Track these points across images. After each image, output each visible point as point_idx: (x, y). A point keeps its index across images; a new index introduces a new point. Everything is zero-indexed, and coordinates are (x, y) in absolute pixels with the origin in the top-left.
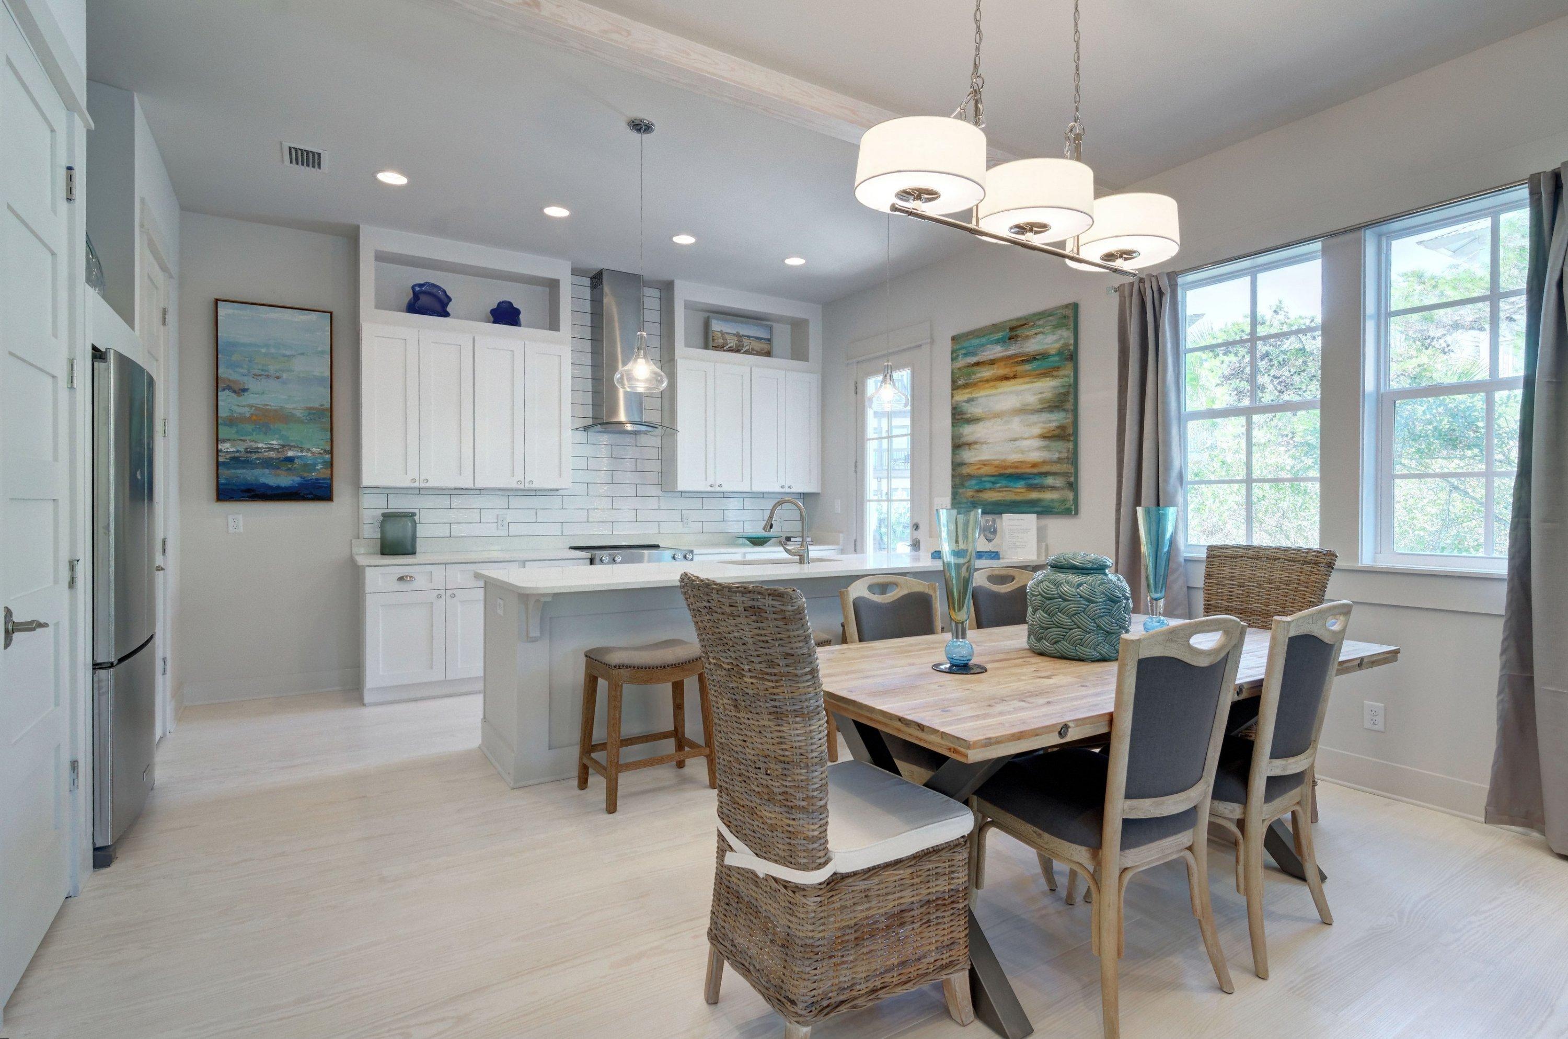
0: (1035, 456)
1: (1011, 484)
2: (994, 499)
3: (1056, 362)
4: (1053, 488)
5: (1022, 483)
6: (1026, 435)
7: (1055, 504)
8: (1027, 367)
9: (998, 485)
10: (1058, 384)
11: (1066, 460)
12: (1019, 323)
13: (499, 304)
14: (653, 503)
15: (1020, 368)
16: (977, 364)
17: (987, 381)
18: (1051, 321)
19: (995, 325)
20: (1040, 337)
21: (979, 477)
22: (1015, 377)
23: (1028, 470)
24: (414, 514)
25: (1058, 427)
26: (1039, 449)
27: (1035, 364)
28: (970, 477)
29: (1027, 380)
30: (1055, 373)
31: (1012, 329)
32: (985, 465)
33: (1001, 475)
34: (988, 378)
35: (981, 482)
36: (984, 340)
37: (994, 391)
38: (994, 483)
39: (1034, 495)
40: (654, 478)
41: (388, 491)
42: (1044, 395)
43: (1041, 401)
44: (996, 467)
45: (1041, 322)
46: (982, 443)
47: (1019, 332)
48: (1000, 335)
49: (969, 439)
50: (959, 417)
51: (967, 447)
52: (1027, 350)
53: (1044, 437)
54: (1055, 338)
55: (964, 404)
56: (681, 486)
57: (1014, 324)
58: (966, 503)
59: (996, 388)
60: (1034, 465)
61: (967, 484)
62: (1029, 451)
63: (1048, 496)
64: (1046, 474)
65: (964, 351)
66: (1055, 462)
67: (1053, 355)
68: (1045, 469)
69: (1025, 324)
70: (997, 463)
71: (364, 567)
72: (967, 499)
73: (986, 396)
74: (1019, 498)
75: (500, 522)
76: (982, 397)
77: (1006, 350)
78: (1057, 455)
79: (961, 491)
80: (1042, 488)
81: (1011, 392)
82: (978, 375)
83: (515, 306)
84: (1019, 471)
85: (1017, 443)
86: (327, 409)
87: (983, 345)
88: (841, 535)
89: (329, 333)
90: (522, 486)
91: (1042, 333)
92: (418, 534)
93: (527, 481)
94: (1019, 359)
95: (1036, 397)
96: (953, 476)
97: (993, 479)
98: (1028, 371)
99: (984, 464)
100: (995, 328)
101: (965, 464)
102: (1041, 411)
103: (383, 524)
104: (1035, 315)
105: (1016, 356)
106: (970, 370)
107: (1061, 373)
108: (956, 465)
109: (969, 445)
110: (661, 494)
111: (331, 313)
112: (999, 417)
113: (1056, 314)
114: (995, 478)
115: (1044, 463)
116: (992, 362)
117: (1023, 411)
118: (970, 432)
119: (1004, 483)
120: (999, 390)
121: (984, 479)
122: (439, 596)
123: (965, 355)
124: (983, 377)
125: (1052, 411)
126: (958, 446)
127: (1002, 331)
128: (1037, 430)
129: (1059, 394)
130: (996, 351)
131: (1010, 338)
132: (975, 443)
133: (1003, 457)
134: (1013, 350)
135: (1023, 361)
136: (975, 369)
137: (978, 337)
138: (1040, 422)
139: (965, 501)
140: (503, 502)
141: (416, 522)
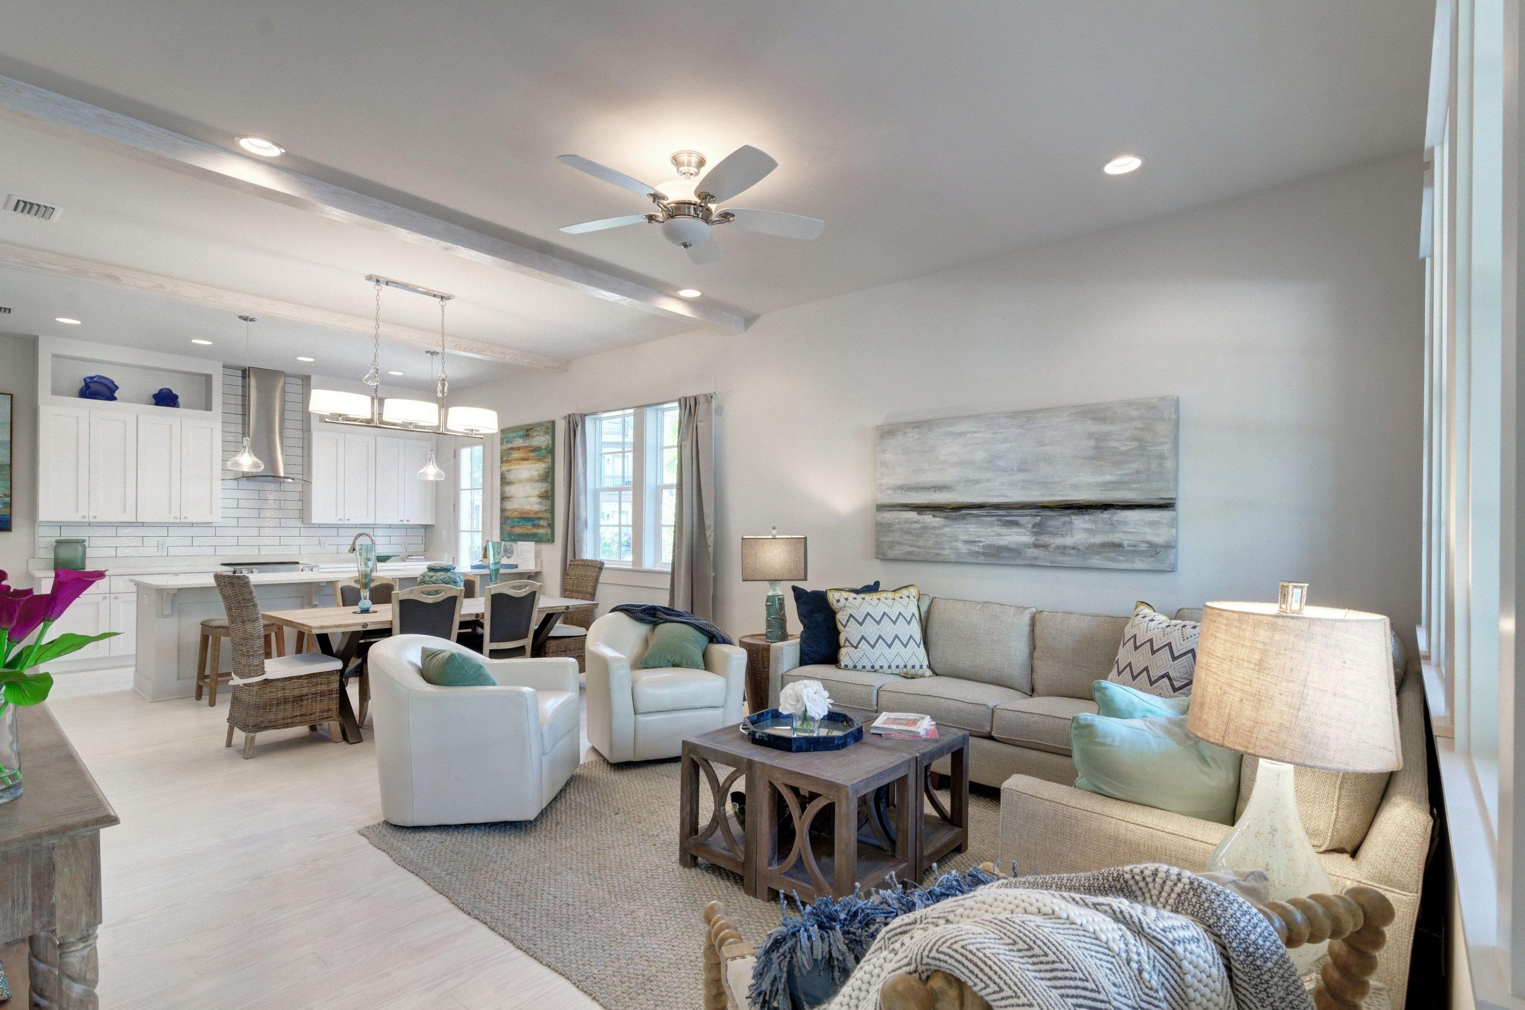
0: (536, 508)
1: (525, 523)
2: (518, 532)
3: (546, 453)
4: (543, 527)
5: (530, 523)
6: (532, 495)
8: (533, 454)
9: (520, 524)
11: (549, 511)
12: (529, 427)
13: (161, 390)
14: (296, 532)
15: (529, 454)
16: (512, 449)
17: (516, 460)
19: (519, 426)
20: (538, 437)
21: (512, 518)
22: (527, 459)
23: (533, 516)
24: (84, 541)
25: (546, 492)
26: (537, 503)
27: (536, 453)
28: (508, 518)
29: (533, 462)
30: (544, 460)
31: (527, 430)
32: (515, 511)
33: (522, 518)
34: (517, 458)
35: (513, 521)
36: (514, 434)
37: (519, 467)
38: (519, 522)
39: (535, 531)
40: (297, 514)
41: (61, 525)
42: (539, 472)
43: (538, 475)
44: (520, 512)
45: (538, 429)
46: (514, 498)
47: (529, 433)
48: (521, 433)
49: (508, 494)
50: (504, 480)
51: (506, 499)
52: (533, 444)
53: (539, 497)
54: (544, 439)
55: (506, 472)
56: (315, 519)
58: (506, 534)
59: (520, 465)
60: (536, 513)
61: (507, 522)
62: (533, 504)
64: (540, 518)
65: (506, 439)
67: (544, 449)
68: (540, 515)
69: (532, 429)
70: (520, 510)
71: (40, 579)
72: (507, 531)
73: (516, 469)
74: (529, 532)
75: (160, 546)
76: (513, 469)
77: (524, 442)
78: (546, 508)
79: (504, 526)
80: (538, 526)
81: (526, 468)
82: (512, 455)
83: (174, 392)
84: (530, 516)
85: (529, 499)
86: (6, 465)
87: (515, 438)
88: (445, 554)
89: (9, 410)
90: (178, 521)
91: (539, 435)
92: (87, 555)
93: (182, 517)
94: (530, 449)
95: (536, 472)
96: (501, 517)
98: (533, 456)
100: (520, 428)
101: (506, 510)
102: (538, 481)
103: (56, 547)
104: (535, 424)
105: (528, 446)
106: (509, 452)
107: (547, 460)
108: (503, 510)
109: (508, 498)
110: (302, 525)
111: (12, 395)
112: (521, 482)
113: (544, 426)
114: (519, 519)
115: (539, 512)
116: (518, 449)
117: (531, 480)
118: (508, 490)
119: (522, 522)
120: (521, 467)
121: (514, 519)
122: (105, 598)
123: (507, 442)
124: (514, 457)
126: (504, 498)
127: (523, 431)
128: (537, 492)
129: (545, 472)
130: (520, 442)
131: (526, 436)
132: (510, 497)
133: (522, 507)
134: (527, 443)
136: (511, 451)
137: (513, 432)
138: (538, 488)
140: (163, 532)
141: (85, 547)
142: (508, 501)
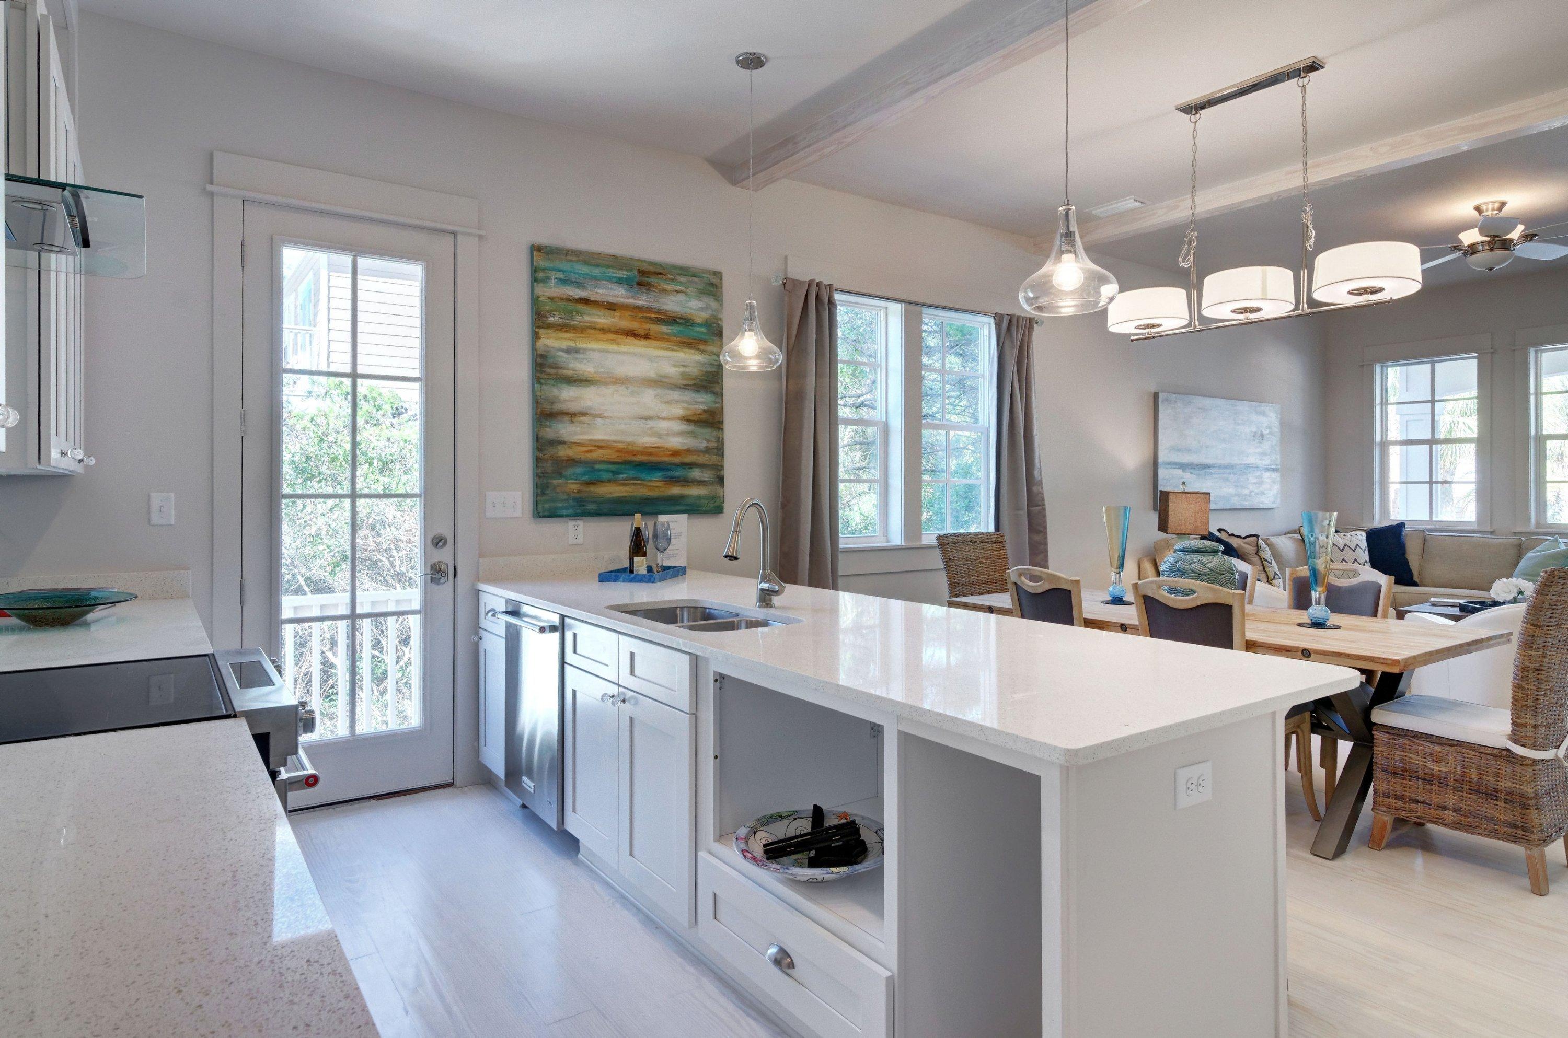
0: (676, 442)
1: (643, 476)
2: (615, 495)
3: (702, 333)
4: (700, 483)
5: (659, 475)
6: (664, 415)
7: (703, 501)
8: (664, 329)
9: (621, 476)
10: (706, 361)
11: (715, 451)
12: (652, 269)
15: (655, 328)
16: (586, 301)
17: (604, 330)
18: (696, 283)
19: (615, 257)
20: (681, 297)
21: (590, 465)
22: (646, 337)
23: (667, 459)
25: (705, 411)
26: (681, 434)
27: (675, 329)
28: (572, 462)
29: (664, 345)
30: (701, 347)
31: (642, 273)
32: (600, 447)
33: (626, 462)
34: (605, 327)
35: (594, 470)
36: (596, 271)
37: (614, 347)
38: (615, 473)
39: (676, 490)
42: (687, 370)
43: (683, 374)
44: (619, 451)
45: (683, 279)
46: (595, 416)
47: (653, 280)
48: (624, 274)
49: (572, 407)
50: (553, 371)
51: (567, 418)
52: (665, 307)
53: (687, 420)
54: (700, 304)
55: (561, 353)
57: (646, 267)
58: (567, 500)
59: (619, 344)
60: (676, 453)
61: (569, 472)
62: (668, 435)
63: (694, 491)
64: (691, 465)
65: (560, 275)
66: (701, 451)
67: (699, 325)
68: (688, 459)
69: (661, 274)
70: (621, 446)
72: (568, 494)
73: (601, 351)
74: (654, 494)
76: (594, 350)
77: (632, 297)
78: (704, 444)
79: (555, 482)
80: (687, 482)
81: (641, 356)
82: (587, 318)
84: (653, 459)
85: (651, 423)
87: (595, 278)
91: (685, 293)
94: (653, 315)
95: (677, 369)
96: (538, 460)
97: (613, 467)
98: (667, 334)
99: (599, 445)
100: (615, 261)
101: (564, 443)
102: (685, 387)
104: (675, 267)
105: (648, 309)
106: (571, 306)
107: (709, 348)
108: (539, 444)
109: (572, 416)
112: (623, 384)
113: (703, 277)
114: (616, 466)
115: (689, 451)
116: (611, 307)
117: (658, 382)
118: (568, 396)
119: (632, 473)
120: (623, 348)
121: (597, 466)
123: (564, 282)
124: (595, 323)
125: (698, 391)
127: (627, 270)
128: (678, 411)
129: (707, 372)
130: (619, 294)
131: (640, 284)
132: (583, 414)
133: (629, 439)
134: (642, 300)
135: (659, 320)
136: (580, 307)
137: (586, 263)
138: (683, 402)
139: (565, 497)
142: (573, 422)
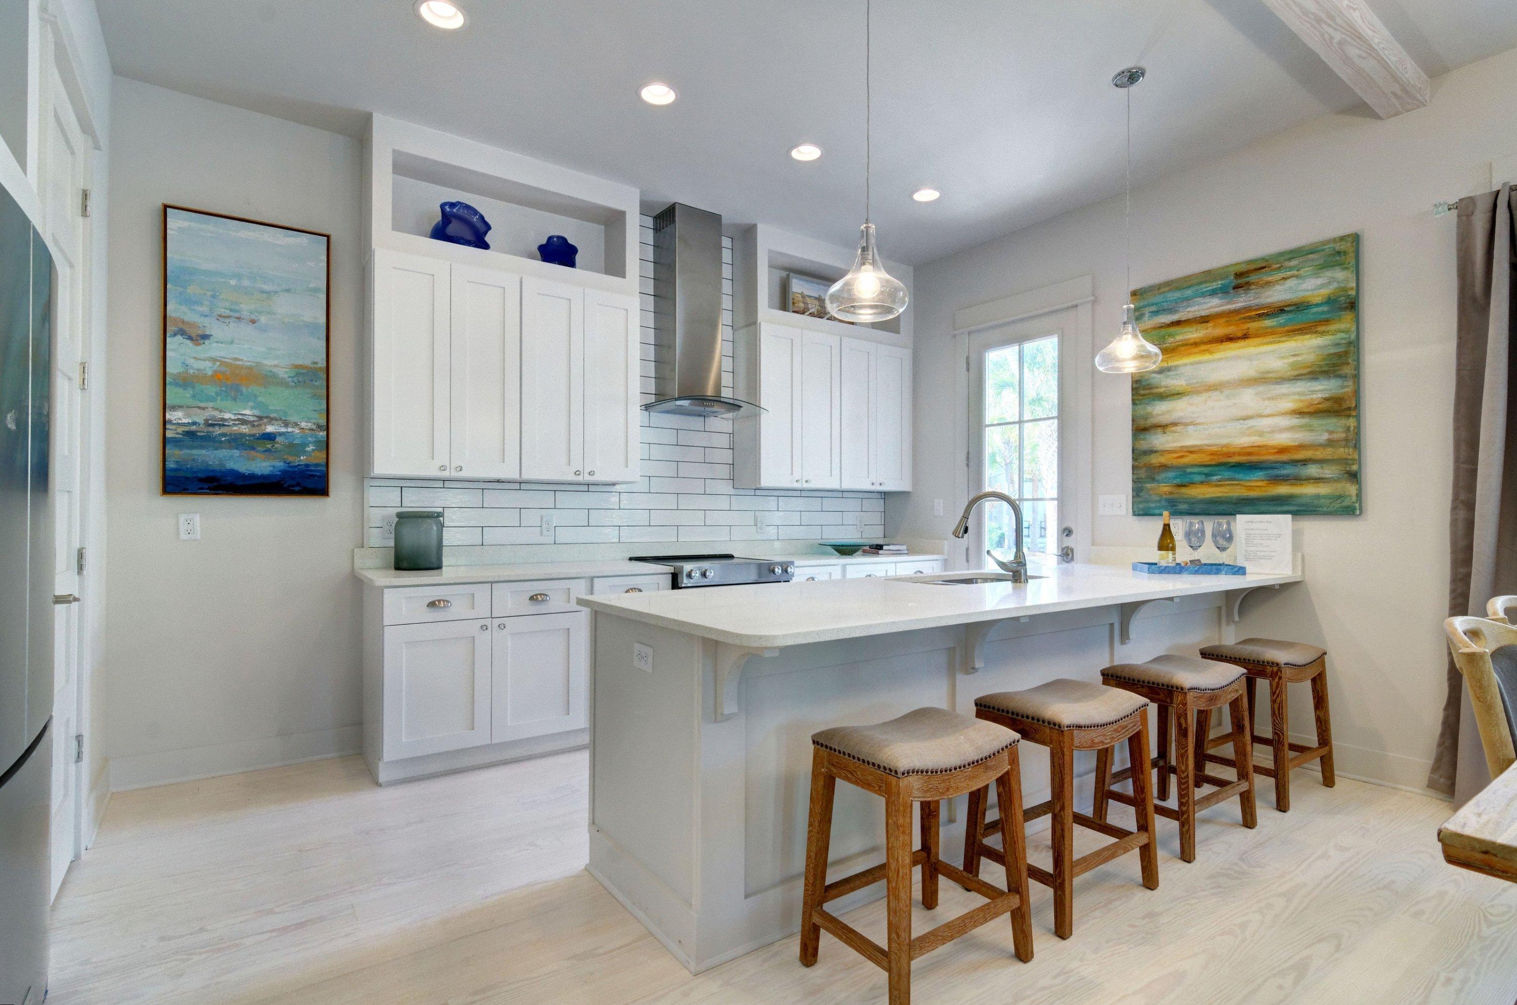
0: (1284, 439)
1: (1240, 476)
2: (1208, 496)
3: (1323, 313)
4: (1318, 480)
5: (1260, 474)
6: (1268, 411)
7: (1323, 501)
8: (1268, 323)
9: (1215, 478)
10: (1329, 342)
11: (1343, 443)
12: (1252, 267)
13: (550, 238)
14: (723, 503)
15: (1254, 325)
16: (1178, 323)
17: (1196, 344)
18: (1312, 260)
19: (1208, 272)
20: (1291, 283)
21: (1182, 470)
22: (1245, 337)
23: (1271, 457)
24: (440, 515)
25: (1327, 399)
26: (1291, 429)
27: (1282, 319)
28: (1164, 467)
29: (1268, 339)
30: (1320, 329)
31: (1239, 275)
32: (1191, 452)
34: (1198, 340)
35: (1185, 474)
36: (1189, 292)
37: (1207, 357)
38: (1208, 475)
39: (1283, 490)
40: (724, 471)
41: (402, 484)
42: (1299, 358)
43: (1294, 366)
44: (1213, 454)
45: (1293, 263)
46: (1186, 425)
47: (1253, 278)
48: (1218, 284)
49: (1164, 419)
50: (1147, 392)
51: (1159, 430)
52: (1269, 300)
53: (1300, 413)
54: (1319, 281)
55: (1154, 375)
56: (767, 479)
57: (1243, 268)
58: (1159, 501)
59: (1211, 353)
60: (1282, 450)
61: (1162, 476)
62: (1273, 432)
63: (1309, 490)
64: (1305, 462)
65: (1154, 308)
66: (1321, 445)
67: (1317, 305)
68: (1301, 455)
69: (1264, 267)
70: (1214, 449)
71: (381, 589)
72: (1161, 496)
73: (1192, 364)
75: (545, 526)
76: (1186, 365)
77: (1228, 303)
78: (1326, 436)
79: (1148, 486)
80: (1297, 480)
81: (1238, 358)
82: (1179, 338)
83: (571, 241)
84: (1254, 458)
85: (1250, 423)
86: (320, 368)
87: (1187, 299)
89: (325, 265)
90: (580, 479)
91: (1296, 276)
92: (445, 543)
93: (587, 471)
94: (1254, 313)
95: (1286, 361)
96: (1134, 468)
97: (1205, 470)
98: (1271, 327)
99: (1191, 451)
100: (1208, 275)
101: (1156, 452)
102: (1297, 378)
103: (398, 524)
104: (1281, 254)
105: (1247, 309)
106: (1163, 332)
107: (1333, 327)
108: (1138, 454)
109: (1163, 427)
110: (732, 492)
111: (328, 237)
112: (1216, 390)
113: (1323, 250)
114: (1210, 469)
115: (1301, 447)
116: (1204, 320)
117: (1260, 380)
118: (1160, 410)
119: (1227, 474)
120: (1217, 356)
121: (1189, 470)
122: (484, 628)
123: (1156, 313)
124: (1187, 340)
125: (1315, 379)
126: (1141, 429)
127: (1222, 279)
128: (1285, 405)
129: (1329, 355)
130: (1214, 305)
131: (1236, 287)
132: (1175, 424)
133: (1224, 441)
134: (1241, 301)
135: (1259, 315)
136: (1172, 330)
137: (1178, 289)
138: (1294, 394)
139: (1158, 498)
140: (546, 499)
141: (442, 526)
142: (1165, 433)
